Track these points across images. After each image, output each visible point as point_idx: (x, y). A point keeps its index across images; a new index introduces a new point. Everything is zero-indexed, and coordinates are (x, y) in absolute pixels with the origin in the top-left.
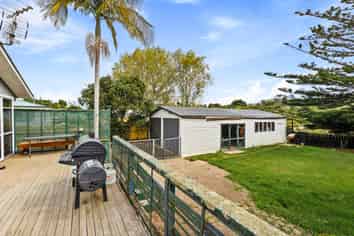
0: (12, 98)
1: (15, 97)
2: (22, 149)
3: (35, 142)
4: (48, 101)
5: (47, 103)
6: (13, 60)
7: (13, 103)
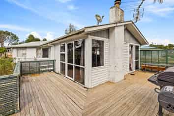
0: (139, 45)
1: (141, 45)
2: (142, 68)
3: (148, 66)
4: (162, 45)
5: (161, 47)
6: (139, 29)
7: (140, 47)
